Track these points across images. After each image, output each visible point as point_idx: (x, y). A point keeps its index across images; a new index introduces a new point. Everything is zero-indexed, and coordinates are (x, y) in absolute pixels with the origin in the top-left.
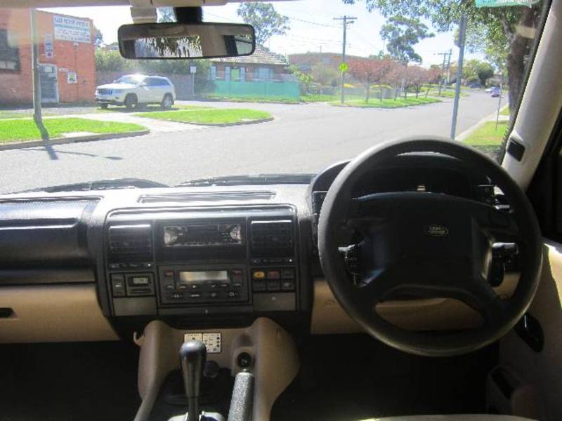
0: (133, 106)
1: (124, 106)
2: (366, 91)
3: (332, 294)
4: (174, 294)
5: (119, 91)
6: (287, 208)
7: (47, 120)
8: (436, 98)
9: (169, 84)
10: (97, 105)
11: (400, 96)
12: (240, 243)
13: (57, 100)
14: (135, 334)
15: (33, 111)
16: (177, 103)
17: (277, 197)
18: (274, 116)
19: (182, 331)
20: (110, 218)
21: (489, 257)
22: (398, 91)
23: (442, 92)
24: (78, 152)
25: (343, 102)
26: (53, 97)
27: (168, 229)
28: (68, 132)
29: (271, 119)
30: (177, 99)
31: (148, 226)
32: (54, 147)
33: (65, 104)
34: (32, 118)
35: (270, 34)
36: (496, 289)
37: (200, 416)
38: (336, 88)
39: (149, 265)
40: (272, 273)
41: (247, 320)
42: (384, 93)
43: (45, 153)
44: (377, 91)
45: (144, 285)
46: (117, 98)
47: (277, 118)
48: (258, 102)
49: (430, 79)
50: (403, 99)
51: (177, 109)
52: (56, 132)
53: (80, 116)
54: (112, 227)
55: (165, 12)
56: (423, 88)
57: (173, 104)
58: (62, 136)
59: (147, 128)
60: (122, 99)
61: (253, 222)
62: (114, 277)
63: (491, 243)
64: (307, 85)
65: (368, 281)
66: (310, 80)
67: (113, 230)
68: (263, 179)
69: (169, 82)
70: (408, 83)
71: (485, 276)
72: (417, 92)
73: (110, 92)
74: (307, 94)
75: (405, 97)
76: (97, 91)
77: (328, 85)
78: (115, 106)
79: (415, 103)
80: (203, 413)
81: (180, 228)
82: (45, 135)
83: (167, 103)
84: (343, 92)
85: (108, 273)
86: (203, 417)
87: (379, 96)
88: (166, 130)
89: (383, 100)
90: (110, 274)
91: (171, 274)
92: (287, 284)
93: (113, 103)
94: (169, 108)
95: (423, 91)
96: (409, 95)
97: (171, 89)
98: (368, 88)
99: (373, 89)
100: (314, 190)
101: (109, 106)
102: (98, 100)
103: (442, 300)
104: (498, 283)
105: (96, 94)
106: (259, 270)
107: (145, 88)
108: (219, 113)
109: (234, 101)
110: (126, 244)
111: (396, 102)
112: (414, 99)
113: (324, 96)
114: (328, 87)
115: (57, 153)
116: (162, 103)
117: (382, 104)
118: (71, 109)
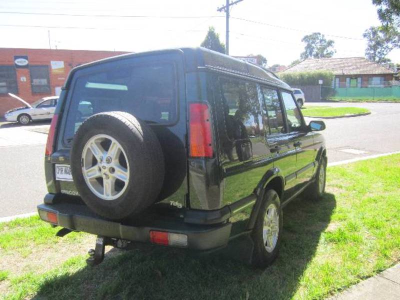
9: (300, 93)
16: (305, 104)
18: (371, 112)
29: (370, 113)
30: (306, 102)
35: (392, 49)
47: (373, 113)
48: (367, 102)
55: (309, 42)
69: (301, 91)
97: (301, 96)
108: (331, 110)
109: (350, 102)
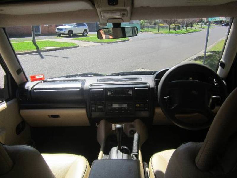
0: (71, 35)
1: (68, 35)
2: (169, 27)
3: (162, 112)
4: (111, 111)
5: (65, 29)
6: (146, 84)
7: (38, 42)
8: (200, 29)
10: (57, 35)
11: (184, 29)
12: (131, 95)
13: (40, 33)
14: (97, 124)
15: (32, 38)
16: (89, 33)
17: (142, 80)
18: (130, 38)
19: (112, 123)
20: (90, 87)
21: (211, 101)
22: (183, 27)
23: (203, 27)
24: (52, 55)
25: (159, 32)
26: (39, 31)
27: (109, 91)
28: (47, 47)
29: (129, 40)
30: (89, 32)
31: (102, 90)
32: (42, 53)
33: (44, 34)
34: (32, 41)
36: (213, 111)
37: (121, 148)
38: (156, 26)
39: (103, 102)
40: (142, 105)
41: (133, 120)
42: (177, 27)
43: (38, 56)
44: (173, 27)
45: (101, 108)
46: (65, 32)
49: (197, 21)
50: (185, 30)
51: (89, 36)
52: (42, 47)
53: (50, 40)
54: (91, 90)
56: (194, 25)
57: (87, 34)
58: (44, 48)
59: (77, 45)
60: (67, 32)
61: (135, 89)
62: (92, 106)
63: (211, 96)
64: (144, 25)
65: (173, 107)
66: (145, 22)
67: (91, 91)
68: (136, 73)
69: (86, 25)
70: (187, 23)
71: (209, 106)
72: (192, 27)
73: (61, 29)
74: (144, 28)
75: (186, 29)
76: (56, 29)
77: (152, 24)
78: (64, 35)
79: (190, 32)
80: (122, 147)
81: (112, 90)
82: (38, 48)
83: (85, 34)
84: (159, 27)
85: (90, 104)
86: (122, 148)
87: (174, 29)
88: (86, 45)
89: (177, 31)
90: (91, 105)
91: (110, 105)
92: (146, 108)
93: (63, 34)
94: (86, 36)
95: (194, 26)
96: (187, 28)
97: (86, 28)
98: (170, 26)
99: (172, 26)
100: (155, 78)
101: (62, 35)
102: (57, 33)
103: (197, 114)
104: (214, 109)
105: (56, 30)
106: (137, 104)
107: (76, 27)
110: (96, 95)
111: (182, 31)
112: (190, 30)
113: (151, 29)
114: (153, 25)
115: (43, 56)
116: (83, 34)
117: (176, 32)
118: (47, 37)
